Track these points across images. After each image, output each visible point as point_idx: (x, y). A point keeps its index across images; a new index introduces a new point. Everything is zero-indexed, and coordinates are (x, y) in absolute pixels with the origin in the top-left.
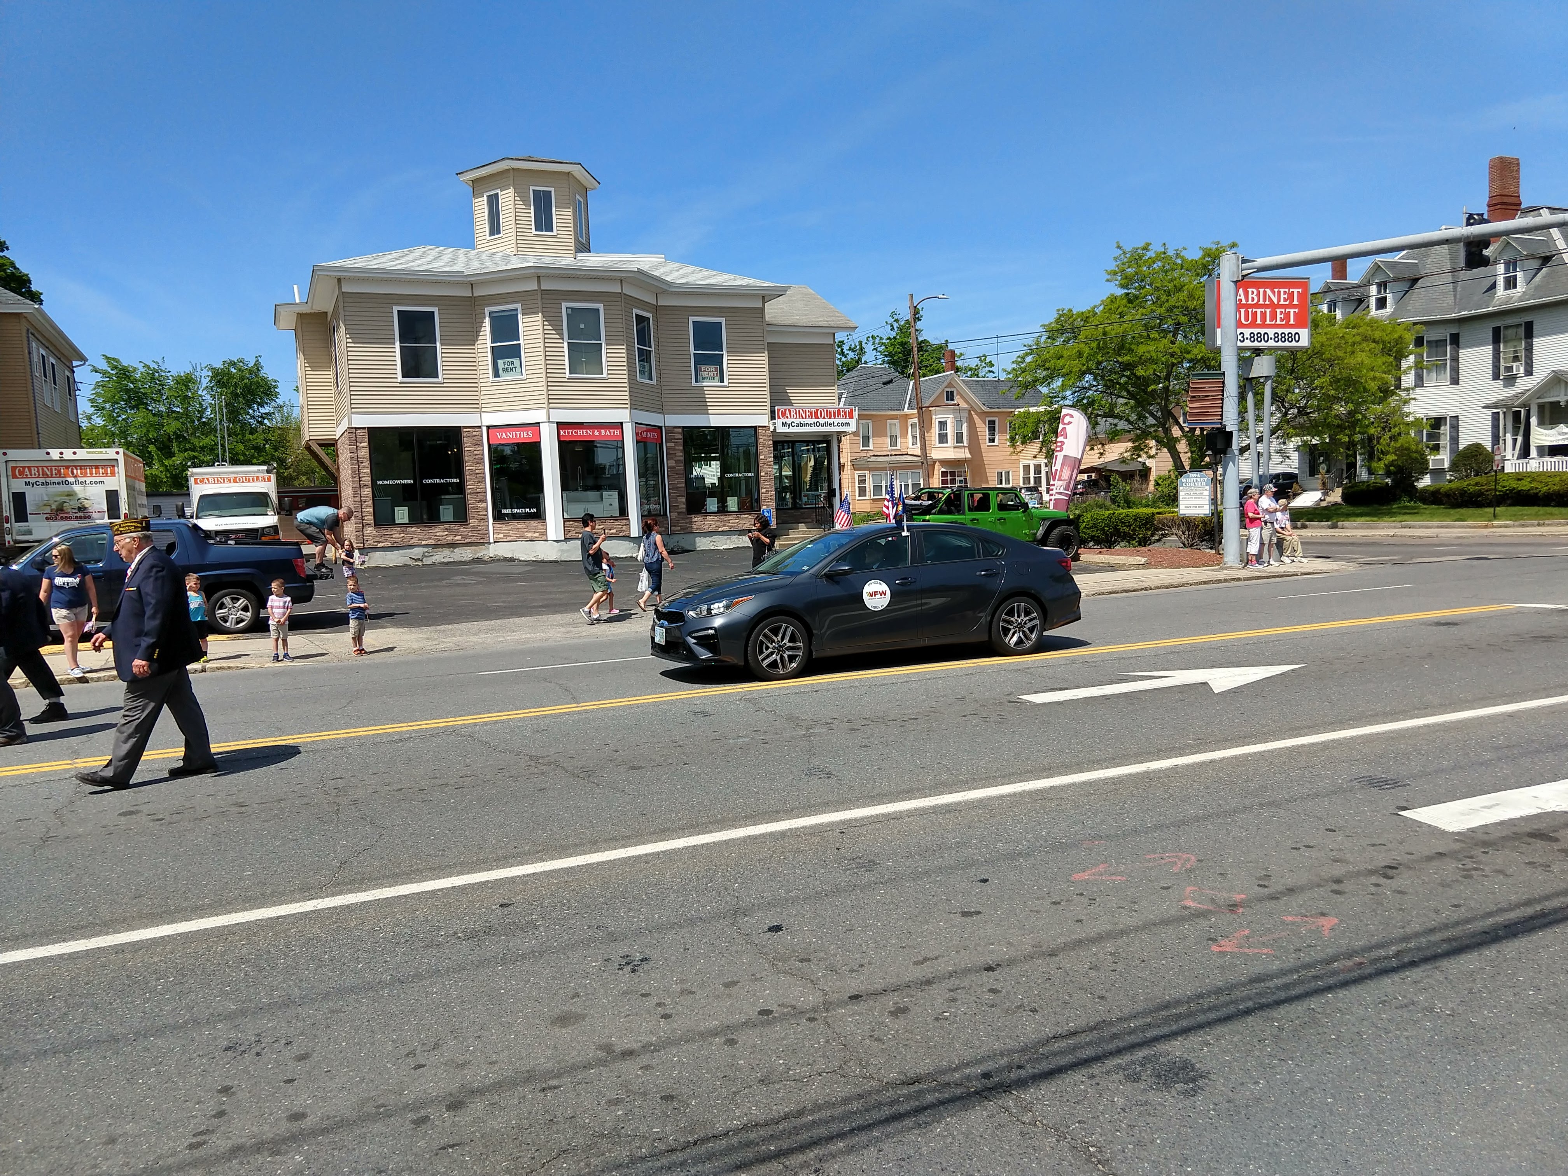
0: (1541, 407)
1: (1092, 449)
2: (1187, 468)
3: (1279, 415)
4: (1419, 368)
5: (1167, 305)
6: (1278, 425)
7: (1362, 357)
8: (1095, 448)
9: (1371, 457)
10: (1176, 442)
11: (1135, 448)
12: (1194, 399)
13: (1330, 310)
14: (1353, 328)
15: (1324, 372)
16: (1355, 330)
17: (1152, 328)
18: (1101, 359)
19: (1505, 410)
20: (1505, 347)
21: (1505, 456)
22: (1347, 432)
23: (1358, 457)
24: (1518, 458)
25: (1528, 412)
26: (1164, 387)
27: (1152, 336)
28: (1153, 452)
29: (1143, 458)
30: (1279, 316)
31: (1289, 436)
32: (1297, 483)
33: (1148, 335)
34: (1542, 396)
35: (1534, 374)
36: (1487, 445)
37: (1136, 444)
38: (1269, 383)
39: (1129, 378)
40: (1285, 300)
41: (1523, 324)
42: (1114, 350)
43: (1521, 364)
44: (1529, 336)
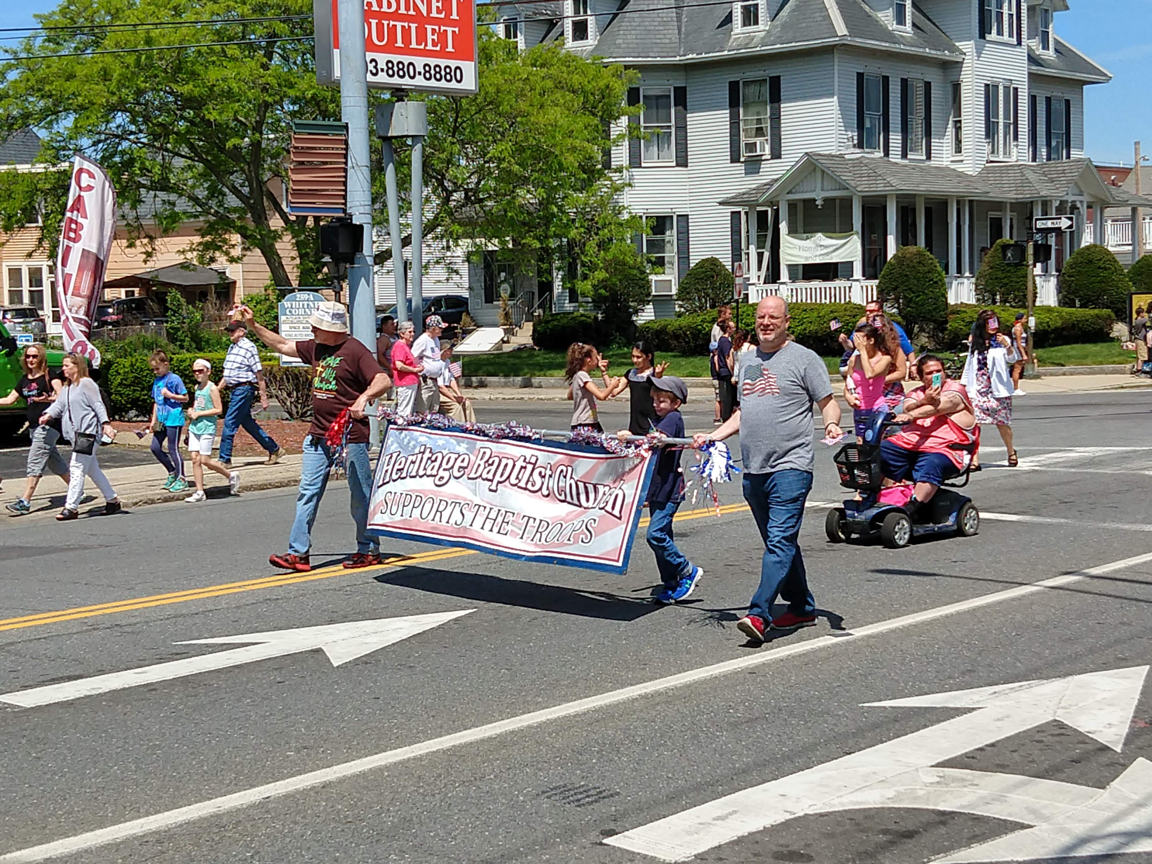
0: (792, 206)
1: (131, 245)
2: (295, 284)
3: (437, 202)
4: (634, 137)
6: (436, 218)
7: (554, 114)
8: (138, 242)
9: (573, 273)
10: (275, 239)
11: (207, 246)
12: (301, 167)
13: (508, 35)
14: (542, 66)
15: (503, 135)
16: (545, 70)
17: (230, 39)
18: (143, 85)
19: (747, 209)
20: (744, 112)
21: (748, 279)
22: (539, 232)
23: (555, 274)
24: (765, 283)
25: (776, 213)
26: (252, 144)
27: (229, 52)
28: (236, 252)
29: (221, 264)
30: (430, 37)
31: (454, 237)
32: (469, 313)
33: (224, 51)
34: (793, 191)
35: (783, 157)
36: (726, 261)
37: (208, 238)
38: (418, 147)
39: (192, 123)
40: (439, 11)
41: (766, 80)
42: (165, 71)
43: (767, 140)
44: (776, 98)
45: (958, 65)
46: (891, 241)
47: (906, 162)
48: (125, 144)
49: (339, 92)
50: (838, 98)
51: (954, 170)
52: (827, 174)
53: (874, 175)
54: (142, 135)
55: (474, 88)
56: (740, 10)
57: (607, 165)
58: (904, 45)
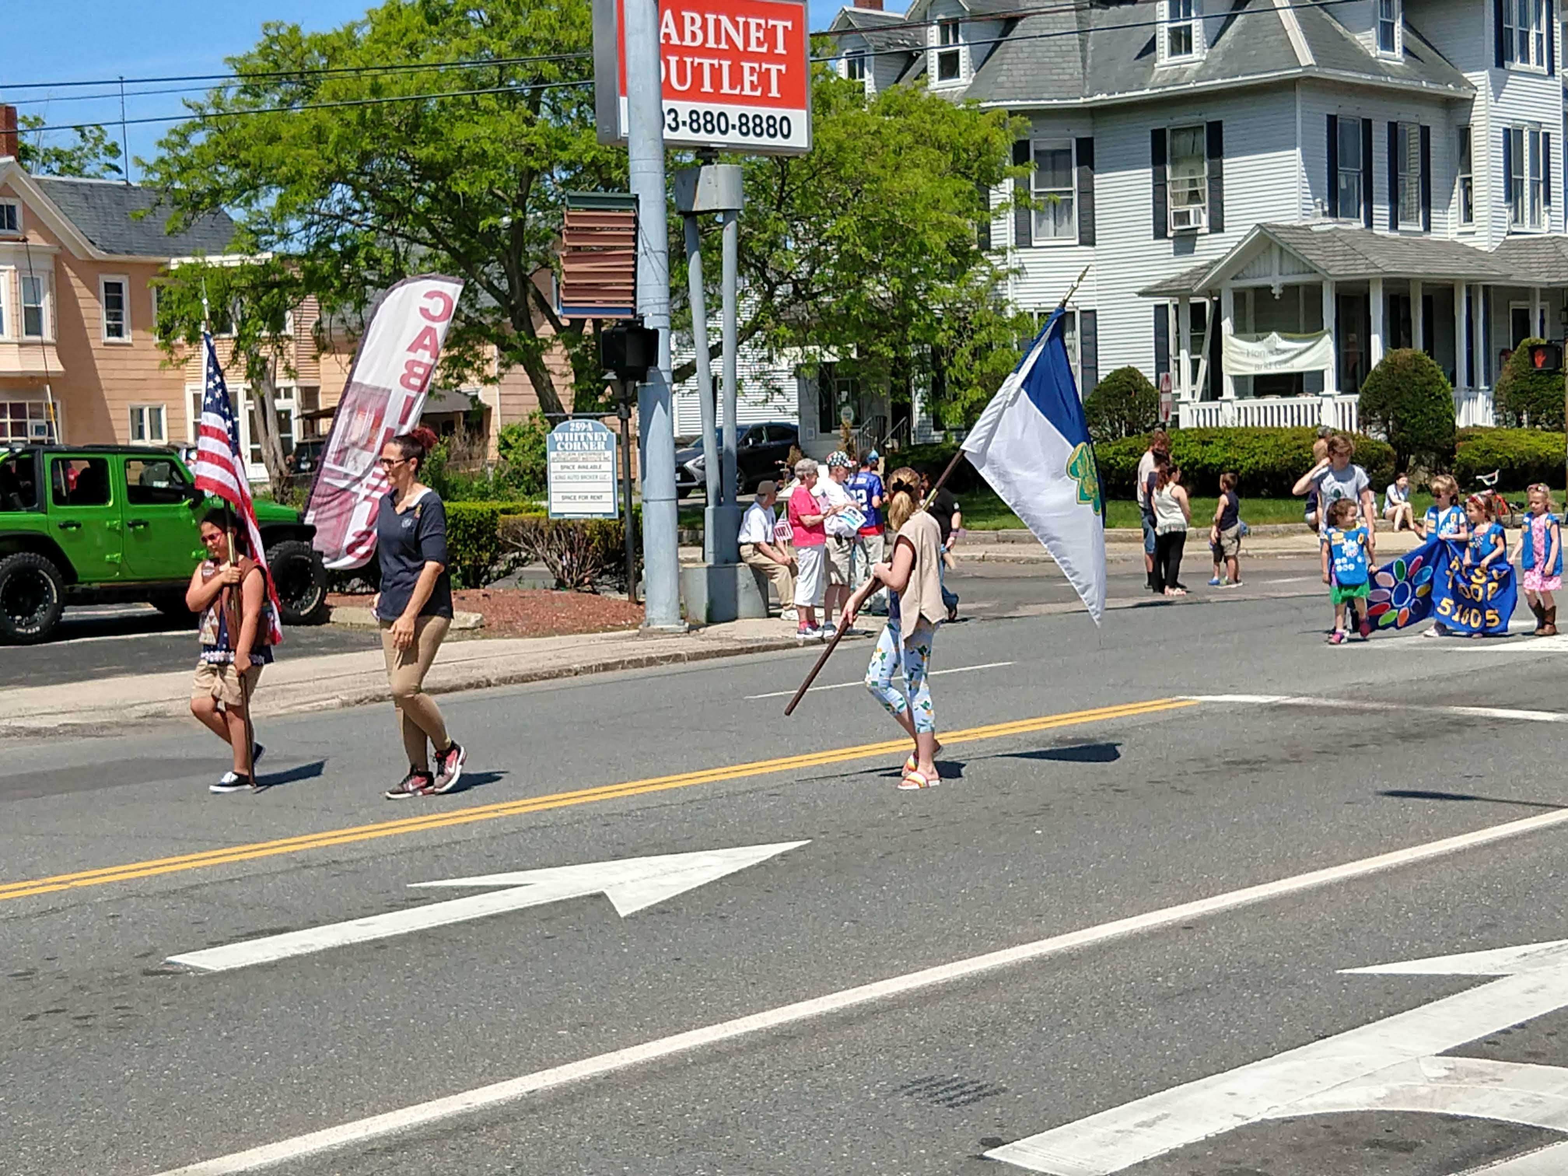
0: (1239, 296)
2: (568, 410)
3: (757, 298)
4: (1022, 207)
5: (514, 35)
6: (755, 319)
7: (915, 178)
9: (937, 391)
10: (542, 348)
11: (453, 362)
12: (577, 254)
13: (852, 74)
14: (898, 113)
15: (844, 207)
16: (902, 120)
17: (483, 86)
18: (368, 150)
19: (1177, 301)
20: (1173, 170)
21: (1179, 395)
22: (893, 336)
23: (914, 393)
24: (1202, 400)
25: (1217, 306)
26: (512, 224)
27: (482, 104)
28: (492, 370)
29: (472, 385)
30: (747, 78)
31: (777, 344)
32: (798, 447)
33: (474, 102)
34: (1241, 275)
35: (1226, 229)
36: (1148, 371)
37: (455, 352)
38: (732, 224)
39: (433, 197)
40: (759, 43)
41: (1202, 127)
42: (398, 129)
43: (1204, 208)
44: (1216, 151)
45: (1468, 103)
46: (1377, 342)
47: (1396, 235)
48: (347, 228)
49: (627, 153)
50: (1302, 150)
51: (1462, 245)
52: (1288, 253)
53: (1351, 252)
54: (370, 215)
55: (805, 146)
56: (1166, 34)
57: (985, 245)
58: (1392, 77)
